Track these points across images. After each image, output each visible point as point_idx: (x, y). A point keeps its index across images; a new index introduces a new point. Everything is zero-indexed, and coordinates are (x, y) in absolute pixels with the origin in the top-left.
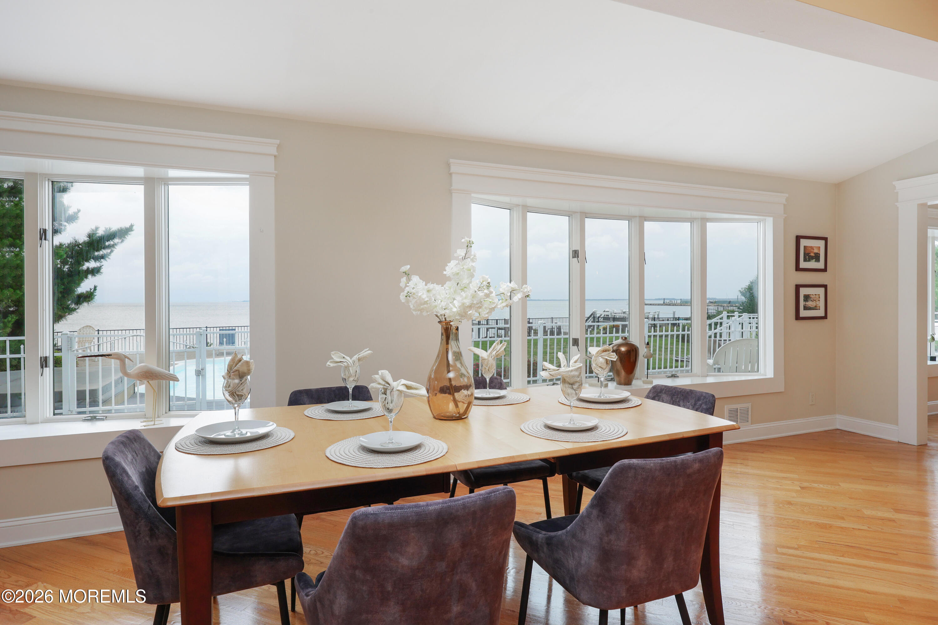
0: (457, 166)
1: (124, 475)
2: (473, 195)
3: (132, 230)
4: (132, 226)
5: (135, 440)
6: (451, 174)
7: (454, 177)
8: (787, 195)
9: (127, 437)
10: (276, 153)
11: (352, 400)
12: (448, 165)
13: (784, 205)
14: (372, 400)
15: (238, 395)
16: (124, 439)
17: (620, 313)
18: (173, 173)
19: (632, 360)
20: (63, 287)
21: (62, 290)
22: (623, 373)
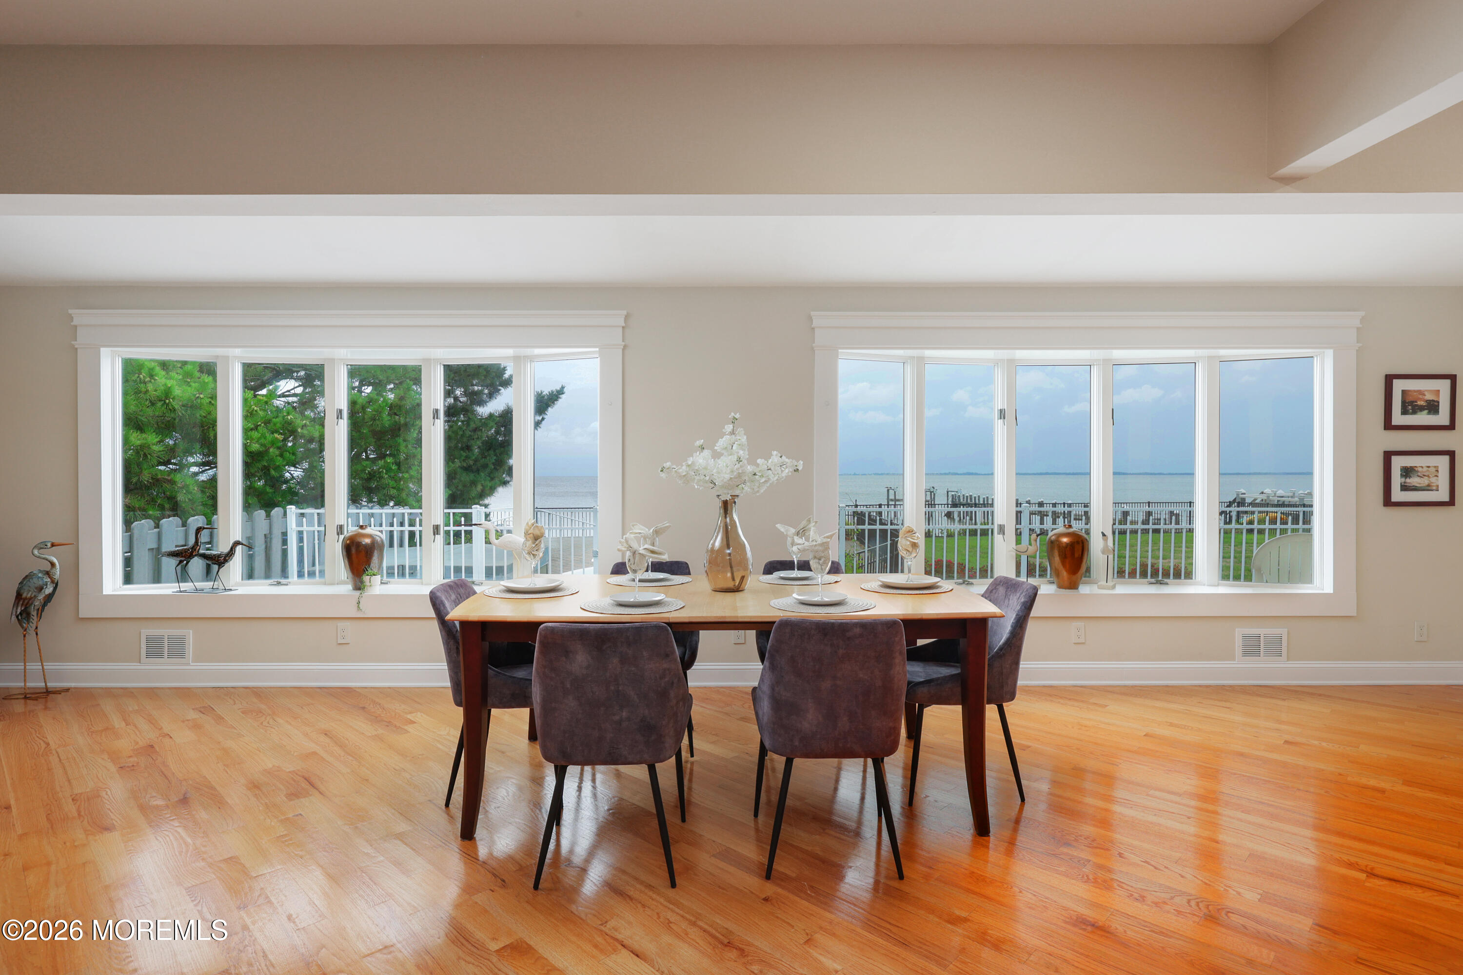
0: (820, 319)
1: (441, 605)
2: (840, 350)
3: (563, 393)
4: (563, 387)
5: (462, 586)
6: (813, 329)
7: (817, 331)
8: (1362, 313)
9: (455, 583)
10: (624, 325)
11: (651, 571)
12: (810, 319)
13: (1358, 329)
14: (690, 574)
15: (533, 555)
16: (452, 584)
17: (1288, 497)
18: (537, 351)
19: (1076, 555)
20: (495, 458)
21: (494, 461)
22: (1064, 574)
